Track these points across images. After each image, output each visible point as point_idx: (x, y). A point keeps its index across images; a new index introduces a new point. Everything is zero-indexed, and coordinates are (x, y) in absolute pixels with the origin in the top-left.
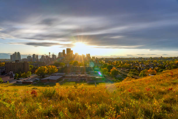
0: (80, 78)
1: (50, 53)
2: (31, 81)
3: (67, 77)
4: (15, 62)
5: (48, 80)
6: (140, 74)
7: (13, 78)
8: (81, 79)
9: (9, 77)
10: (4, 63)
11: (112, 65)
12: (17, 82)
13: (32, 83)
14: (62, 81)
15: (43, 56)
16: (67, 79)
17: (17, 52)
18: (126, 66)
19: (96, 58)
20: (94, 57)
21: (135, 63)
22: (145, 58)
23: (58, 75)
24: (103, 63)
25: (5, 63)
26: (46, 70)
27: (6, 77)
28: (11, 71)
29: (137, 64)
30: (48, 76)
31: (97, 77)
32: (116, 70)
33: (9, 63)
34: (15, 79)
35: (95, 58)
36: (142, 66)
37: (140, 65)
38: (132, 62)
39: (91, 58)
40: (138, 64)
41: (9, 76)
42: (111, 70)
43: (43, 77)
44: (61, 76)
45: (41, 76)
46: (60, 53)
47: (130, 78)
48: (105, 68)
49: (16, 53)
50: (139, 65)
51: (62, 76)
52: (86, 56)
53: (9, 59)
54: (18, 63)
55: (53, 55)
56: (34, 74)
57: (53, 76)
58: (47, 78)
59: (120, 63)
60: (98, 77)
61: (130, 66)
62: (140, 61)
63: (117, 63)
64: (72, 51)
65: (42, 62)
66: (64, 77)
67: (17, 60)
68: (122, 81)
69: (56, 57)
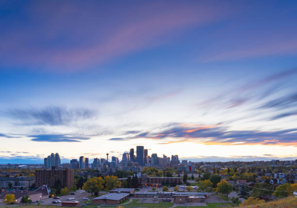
0: (161, 198)
1: (108, 154)
2: (77, 202)
3: (137, 196)
4: (51, 169)
5: (105, 200)
6: (276, 191)
7: (48, 197)
8: (162, 200)
9: (41, 194)
10: (34, 171)
11: (220, 175)
12: (54, 203)
13: (77, 205)
14: (128, 203)
15: (96, 160)
16: (137, 199)
17: (55, 154)
18: (247, 177)
19: (190, 162)
20: (185, 162)
21: (264, 171)
22: (285, 162)
23: (122, 192)
24: (203, 171)
25: (36, 171)
26: (101, 183)
27: (36, 193)
28: (44, 183)
29: (269, 174)
30: (104, 194)
31: (191, 197)
32: (228, 184)
33: (42, 171)
34: (50, 197)
35: (188, 162)
36: (280, 176)
37: (276, 175)
38: (259, 170)
39: (181, 162)
40: (271, 172)
41: (41, 192)
42: (219, 184)
43: (97, 195)
44: (127, 194)
45: (93, 194)
46: (125, 155)
47: (255, 199)
48: (206, 181)
49: (52, 154)
50: (273, 175)
51: (129, 194)
52: (171, 159)
53: (41, 165)
54: (56, 171)
55: (114, 158)
56: (81, 189)
57: (112, 194)
58: (103, 196)
59: (236, 171)
60: (193, 197)
61: (255, 176)
62: (273, 168)
63: (229, 171)
64: (146, 151)
65: (95, 169)
66: (131, 196)
67: (55, 165)
68: (240, 205)
69: (118, 161)
